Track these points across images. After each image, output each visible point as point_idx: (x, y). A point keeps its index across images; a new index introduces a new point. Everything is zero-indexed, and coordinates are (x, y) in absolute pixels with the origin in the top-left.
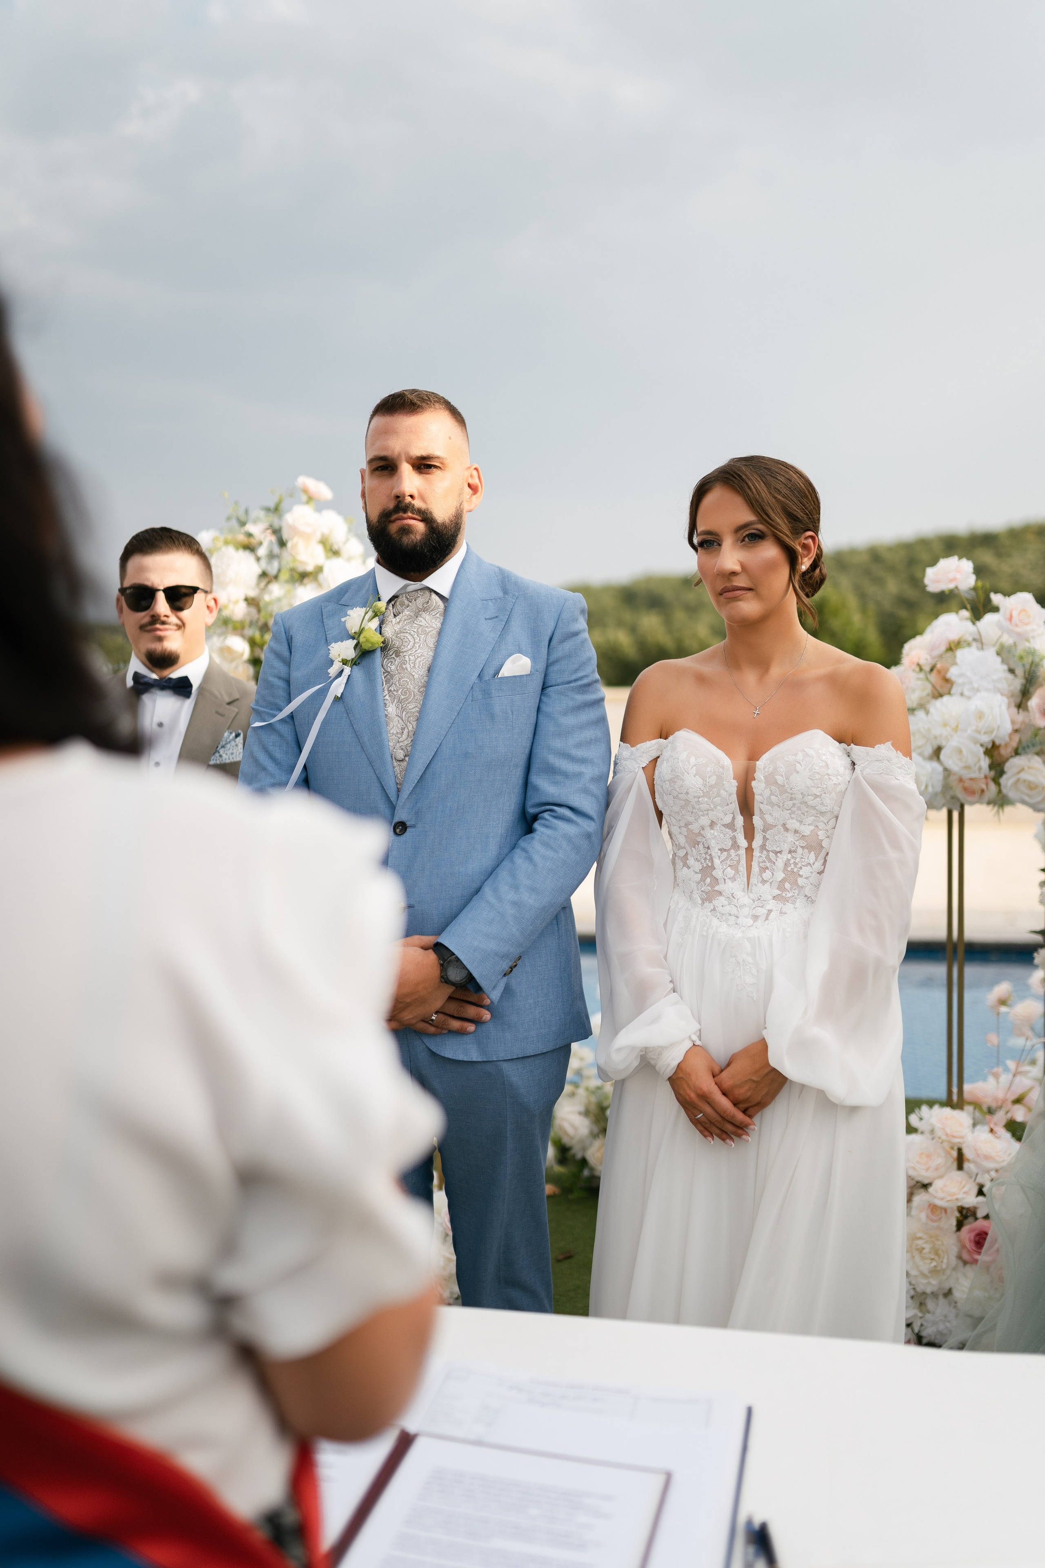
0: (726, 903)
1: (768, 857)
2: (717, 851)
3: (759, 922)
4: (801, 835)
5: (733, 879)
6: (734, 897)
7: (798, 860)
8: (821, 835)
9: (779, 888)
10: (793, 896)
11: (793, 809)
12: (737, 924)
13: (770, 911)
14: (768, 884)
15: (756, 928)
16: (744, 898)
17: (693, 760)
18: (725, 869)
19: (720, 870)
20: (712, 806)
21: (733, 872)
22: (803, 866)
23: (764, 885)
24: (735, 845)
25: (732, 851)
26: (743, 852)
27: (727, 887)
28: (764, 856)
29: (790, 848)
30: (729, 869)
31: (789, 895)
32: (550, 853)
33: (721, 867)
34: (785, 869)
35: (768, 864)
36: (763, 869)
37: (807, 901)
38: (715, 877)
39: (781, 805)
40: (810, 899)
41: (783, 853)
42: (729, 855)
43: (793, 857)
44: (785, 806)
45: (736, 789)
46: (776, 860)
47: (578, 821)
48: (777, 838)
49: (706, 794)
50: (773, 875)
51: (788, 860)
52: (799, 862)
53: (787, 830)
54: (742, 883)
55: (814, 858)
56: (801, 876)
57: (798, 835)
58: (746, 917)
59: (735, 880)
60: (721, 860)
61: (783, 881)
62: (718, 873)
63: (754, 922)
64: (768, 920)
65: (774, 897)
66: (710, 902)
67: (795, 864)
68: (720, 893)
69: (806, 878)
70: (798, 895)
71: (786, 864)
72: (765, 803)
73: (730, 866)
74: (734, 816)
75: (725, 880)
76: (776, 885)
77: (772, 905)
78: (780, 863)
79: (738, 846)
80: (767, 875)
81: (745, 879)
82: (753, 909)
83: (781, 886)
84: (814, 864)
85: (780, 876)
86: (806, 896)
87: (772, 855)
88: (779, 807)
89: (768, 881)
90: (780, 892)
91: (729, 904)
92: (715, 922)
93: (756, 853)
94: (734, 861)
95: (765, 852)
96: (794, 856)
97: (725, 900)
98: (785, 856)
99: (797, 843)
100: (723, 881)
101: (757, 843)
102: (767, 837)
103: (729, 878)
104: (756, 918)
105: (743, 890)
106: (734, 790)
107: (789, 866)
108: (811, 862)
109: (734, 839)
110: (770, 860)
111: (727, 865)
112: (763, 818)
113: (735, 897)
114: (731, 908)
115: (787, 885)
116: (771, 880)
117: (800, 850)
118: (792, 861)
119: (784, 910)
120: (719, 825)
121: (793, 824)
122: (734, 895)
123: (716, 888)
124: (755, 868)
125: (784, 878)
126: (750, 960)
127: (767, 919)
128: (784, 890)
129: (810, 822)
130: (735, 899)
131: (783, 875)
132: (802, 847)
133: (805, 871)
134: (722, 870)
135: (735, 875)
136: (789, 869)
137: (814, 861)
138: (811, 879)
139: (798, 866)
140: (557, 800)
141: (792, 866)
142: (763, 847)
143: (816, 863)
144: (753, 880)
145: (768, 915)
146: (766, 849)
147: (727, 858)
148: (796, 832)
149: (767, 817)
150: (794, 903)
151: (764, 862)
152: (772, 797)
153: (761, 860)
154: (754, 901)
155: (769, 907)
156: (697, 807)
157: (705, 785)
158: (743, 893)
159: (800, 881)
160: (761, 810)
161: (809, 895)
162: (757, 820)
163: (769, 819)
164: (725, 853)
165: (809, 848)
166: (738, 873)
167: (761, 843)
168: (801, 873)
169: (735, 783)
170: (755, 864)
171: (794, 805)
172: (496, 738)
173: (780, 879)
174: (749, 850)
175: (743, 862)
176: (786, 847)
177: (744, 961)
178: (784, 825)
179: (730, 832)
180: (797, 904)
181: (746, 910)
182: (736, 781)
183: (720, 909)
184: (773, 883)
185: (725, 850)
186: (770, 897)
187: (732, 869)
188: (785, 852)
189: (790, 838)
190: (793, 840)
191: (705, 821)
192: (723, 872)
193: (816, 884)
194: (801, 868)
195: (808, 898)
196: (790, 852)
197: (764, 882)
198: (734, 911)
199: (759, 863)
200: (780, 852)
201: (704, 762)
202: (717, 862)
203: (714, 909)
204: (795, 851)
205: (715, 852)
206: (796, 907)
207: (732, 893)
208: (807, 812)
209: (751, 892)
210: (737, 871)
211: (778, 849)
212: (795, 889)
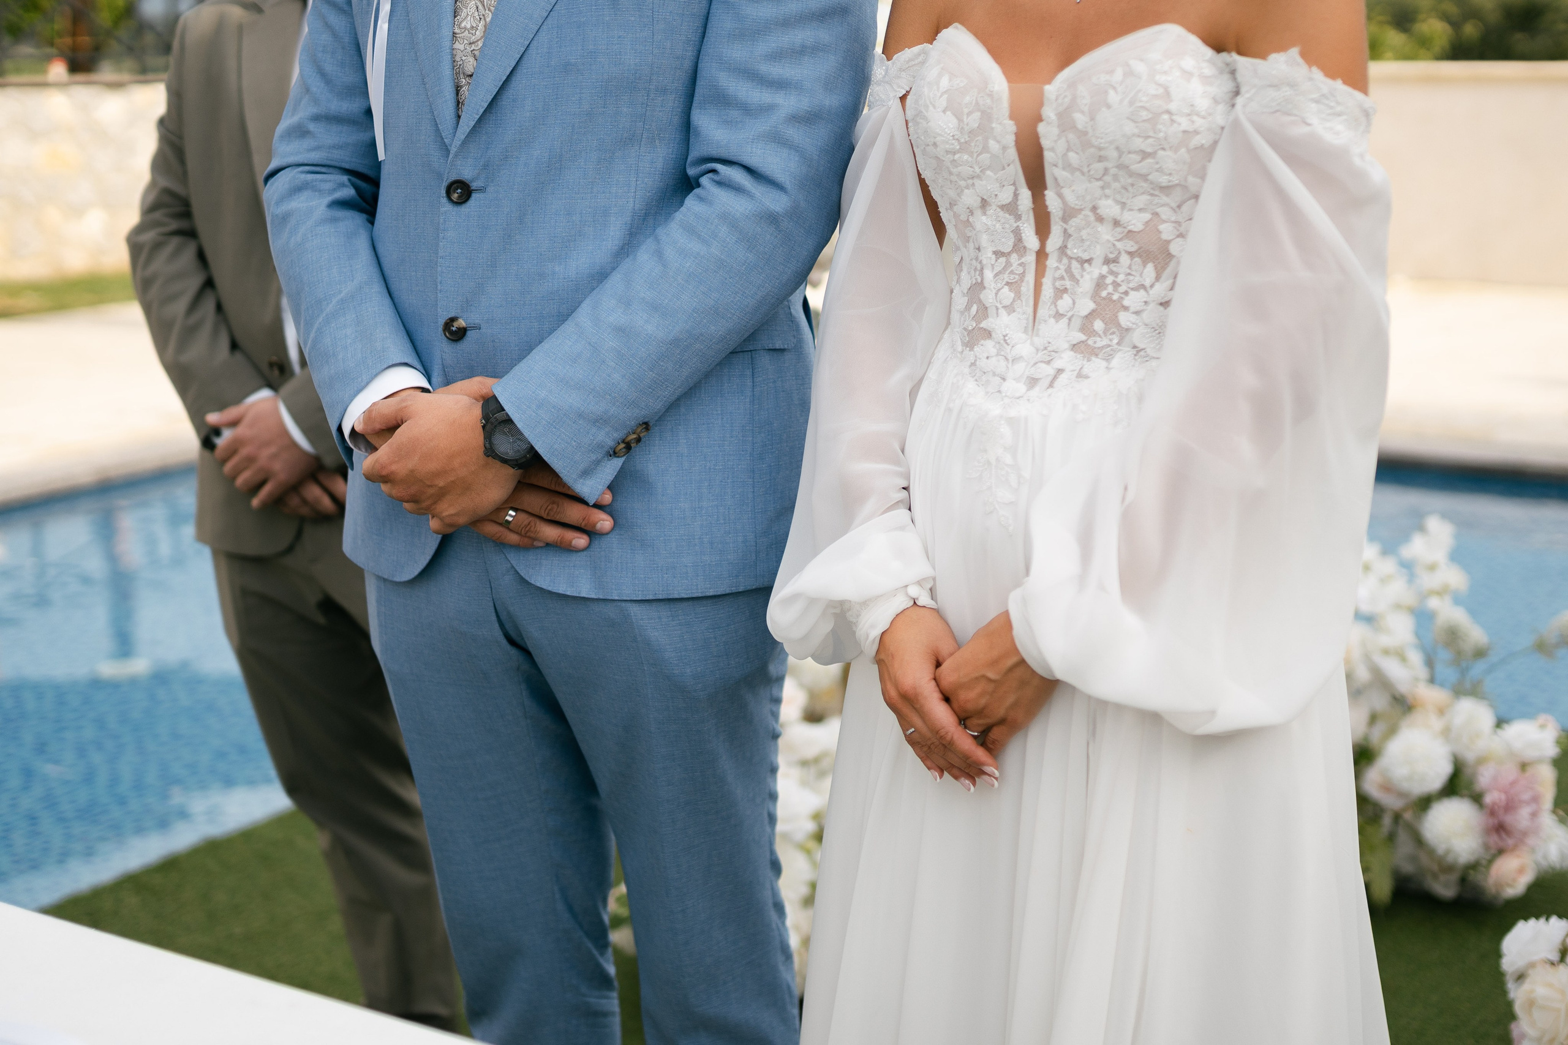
0: (993, 351)
1: (1068, 270)
2: (990, 254)
3: (1035, 392)
4: (1126, 231)
5: (1010, 309)
6: (1007, 343)
7: (1121, 277)
8: (1167, 231)
9: (1083, 329)
10: (1109, 346)
11: (1107, 178)
12: (999, 392)
13: (1060, 371)
14: (1065, 320)
15: (1028, 400)
16: (1024, 347)
17: (945, 82)
18: (999, 290)
19: (991, 290)
20: (978, 170)
21: (1012, 295)
22: (1132, 289)
23: (1057, 322)
24: (1019, 246)
25: (1014, 256)
26: (1031, 259)
27: (1002, 323)
28: (1062, 267)
29: (1106, 254)
30: (1006, 289)
31: (1100, 344)
32: (695, 246)
33: (993, 285)
34: (1095, 295)
35: (1068, 283)
36: (1060, 292)
37: (1135, 355)
38: (983, 305)
39: (1085, 170)
40: (1142, 353)
41: (1094, 263)
42: (1008, 264)
43: (1112, 272)
44: (1092, 173)
45: (1013, 137)
46: (1082, 276)
47: (754, 191)
48: (1084, 233)
49: (964, 147)
50: (1074, 303)
51: (1103, 277)
52: (1122, 281)
53: (1100, 219)
54: (1025, 316)
55: (1153, 275)
56: (1126, 309)
57: (1119, 229)
58: (1017, 380)
59: (1014, 311)
60: (995, 272)
61: (1090, 316)
62: (988, 297)
63: (1028, 390)
64: (1052, 387)
65: (1074, 345)
66: (972, 349)
67: (1116, 285)
68: (988, 334)
69: (1137, 313)
70: (1118, 344)
71: (1100, 284)
72: (1060, 164)
73: (1007, 284)
74: (1016, 190)
75: (997, 309)
76: (1077, 323)
77: (1067, 360)
78: (1087, 283)
79: (1025, 247)
80: (1065, 303)
81: (1030, 310)
82: (1032, 366)
83: (1086, 325)
84: (1152, 286)
85: (1086, 306)
86: (1135, 347)
87: (1075, 265)
88: (1083, 174)
89: (1066, 315)
90: (1083, 337)
91: (998, 355)
92: (971, 385)
93: (1051, 262)
94: (1016, 274)
95: (1065, 261)
96: (1114, 269)
97: (994, 347)
98: (1097, 270)
99: (1119, 245)
100: (995, 311)
101: (1054, 242)
102: (1071, 231)
103: (1003, 307)
104: (1032, 382)
105: (1026, 331)
106: (1010, 140)
107: (1105, 289)
108: (1147, 283)
109: (1017, 233)
110: (1072, 277)
111: (1004, 283)
112: (1060, 196)
113: (1008, 341)
114: (999, 361)
115: (1098, 325)
116: (1069, 314)
117: (1125, 259)
118: (1110, 279)
119: (1085, 371)
120: (994, 207)
121: (1109, 208)
122: (1007, 338)
123: (983, 325)
124: (1047, 290)
125: (1093, 311)
126: (1008, 459)
127: (1051, 385)
128: (1092, 333)
129: (1142, 206)
130: (1008, 345)
131: (1091, 306)
132: (1130, 253)
133: (1134, 300)
134: (994, 291)
135: (1014, 300)
136: (1104, 294)
137: (1153, 280)
138: (1144, 315)
139: (1123, 289)
140: (723, 153)
141: (1110, 289)
142: (1063, 249)
143: (1157, 286)
144: (1041, 312)
145: (1055, 378)
146: (1066, 255)
147: (1005, 269)
148: (1116, 223)
149: (1066, 192)
150: (1108, 359)
151: (1062, 278)
152: (1071, 155)
153: (1057, 275)
154: (1037, 350)
155: (1058, 364)
156: (954, 171)
157: (961, 130)
158: (1024, 336)
159: (1124, 318)
160: (1056, 179)
161: (1141, 346)
162: (1051, 198)
163: (1071, 198)
164: (1003, 260)
165: (1143, 254)
166: (1019, 298)
167: (1059, 244)
168: (1126, 303)
169: (1011, 127)
170: (1047, 282)
171: (1106, 170)
172: (620, 37)
173: (1085, 312)
174: (1041, 255)
175: (1030, 278)
176: (1098, 252)
177: (998, 459)
178: (1094, 209)
179: (1011, 219)
180: (1115, 362)
181: (1020, 367)
182: (1012, 123)
183: (982, 363)
184: (1073, 320)
185: (1003, 254)
186: (1066, 346)
187: (1010, 290)
188: (1098, 261)
189: (1106, 233)
190: (1112, 239)
191: (969, 198)
192: (996, 294)
193: (1155, 326)
194: (1126, 293)
195: (1138, 352)
196: (1107, 261)
197: (1058, 316)
198: (1001, 365)
199: (1055, 279)
200: (1089, 261)
201: (962, 85)
202: (989, 274)
203: (973, 364)
204: (1115, 261)
205: (987, 256)
206: (1111, 366)
207: (1004, 333)
208: (1132, 185)
209: (1037, 335)
210: (1018, 295)
211: (1086, 256)
212: (1113, 333)
